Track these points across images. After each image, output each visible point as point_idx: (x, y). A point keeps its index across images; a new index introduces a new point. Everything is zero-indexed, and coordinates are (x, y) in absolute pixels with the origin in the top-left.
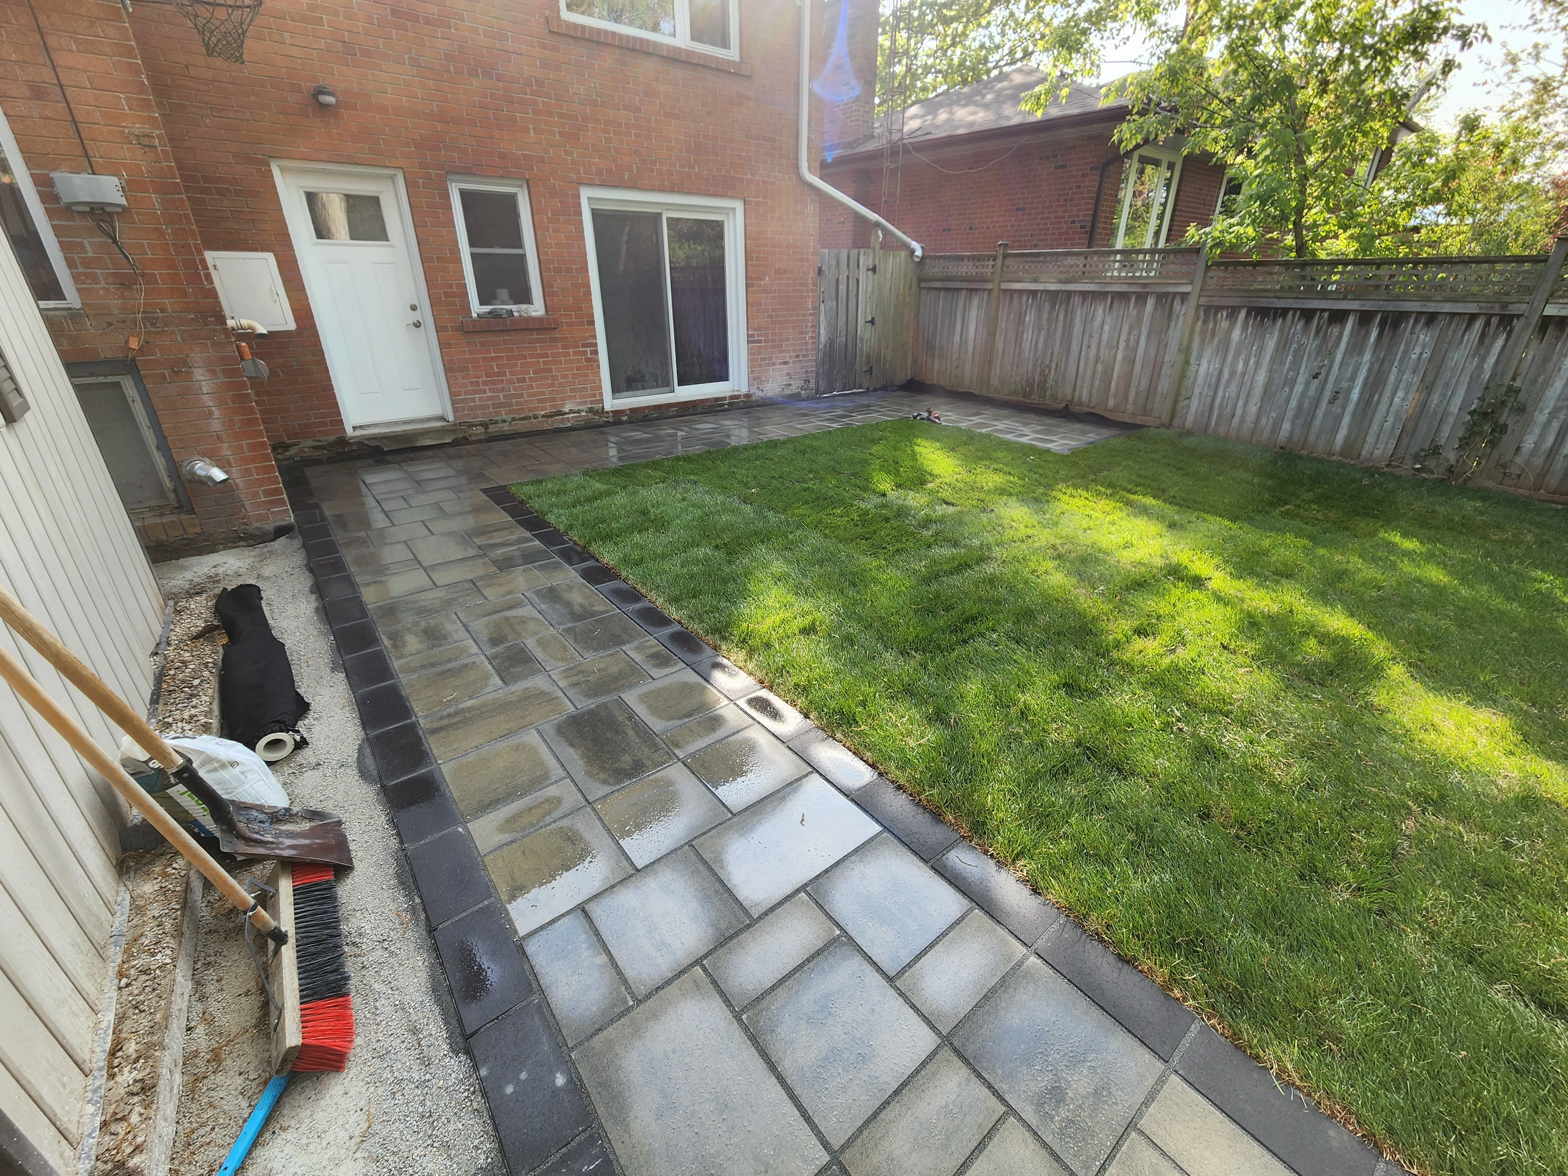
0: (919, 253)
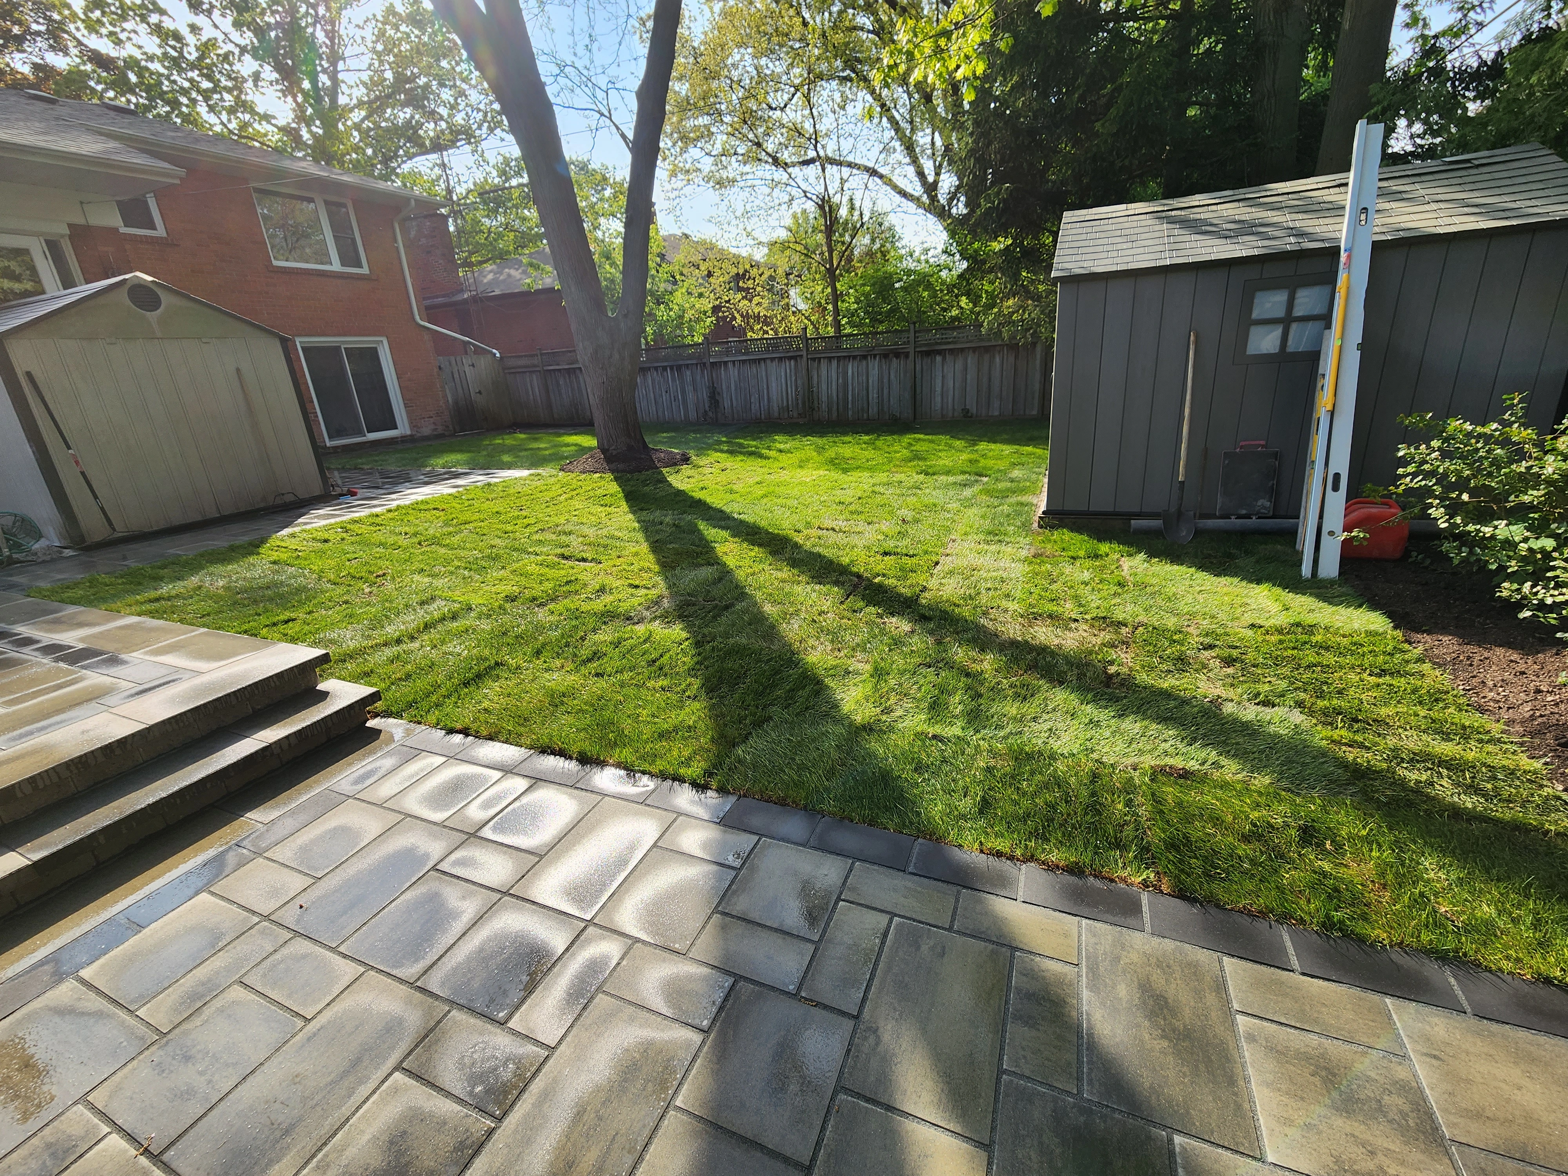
0: (498, 355)
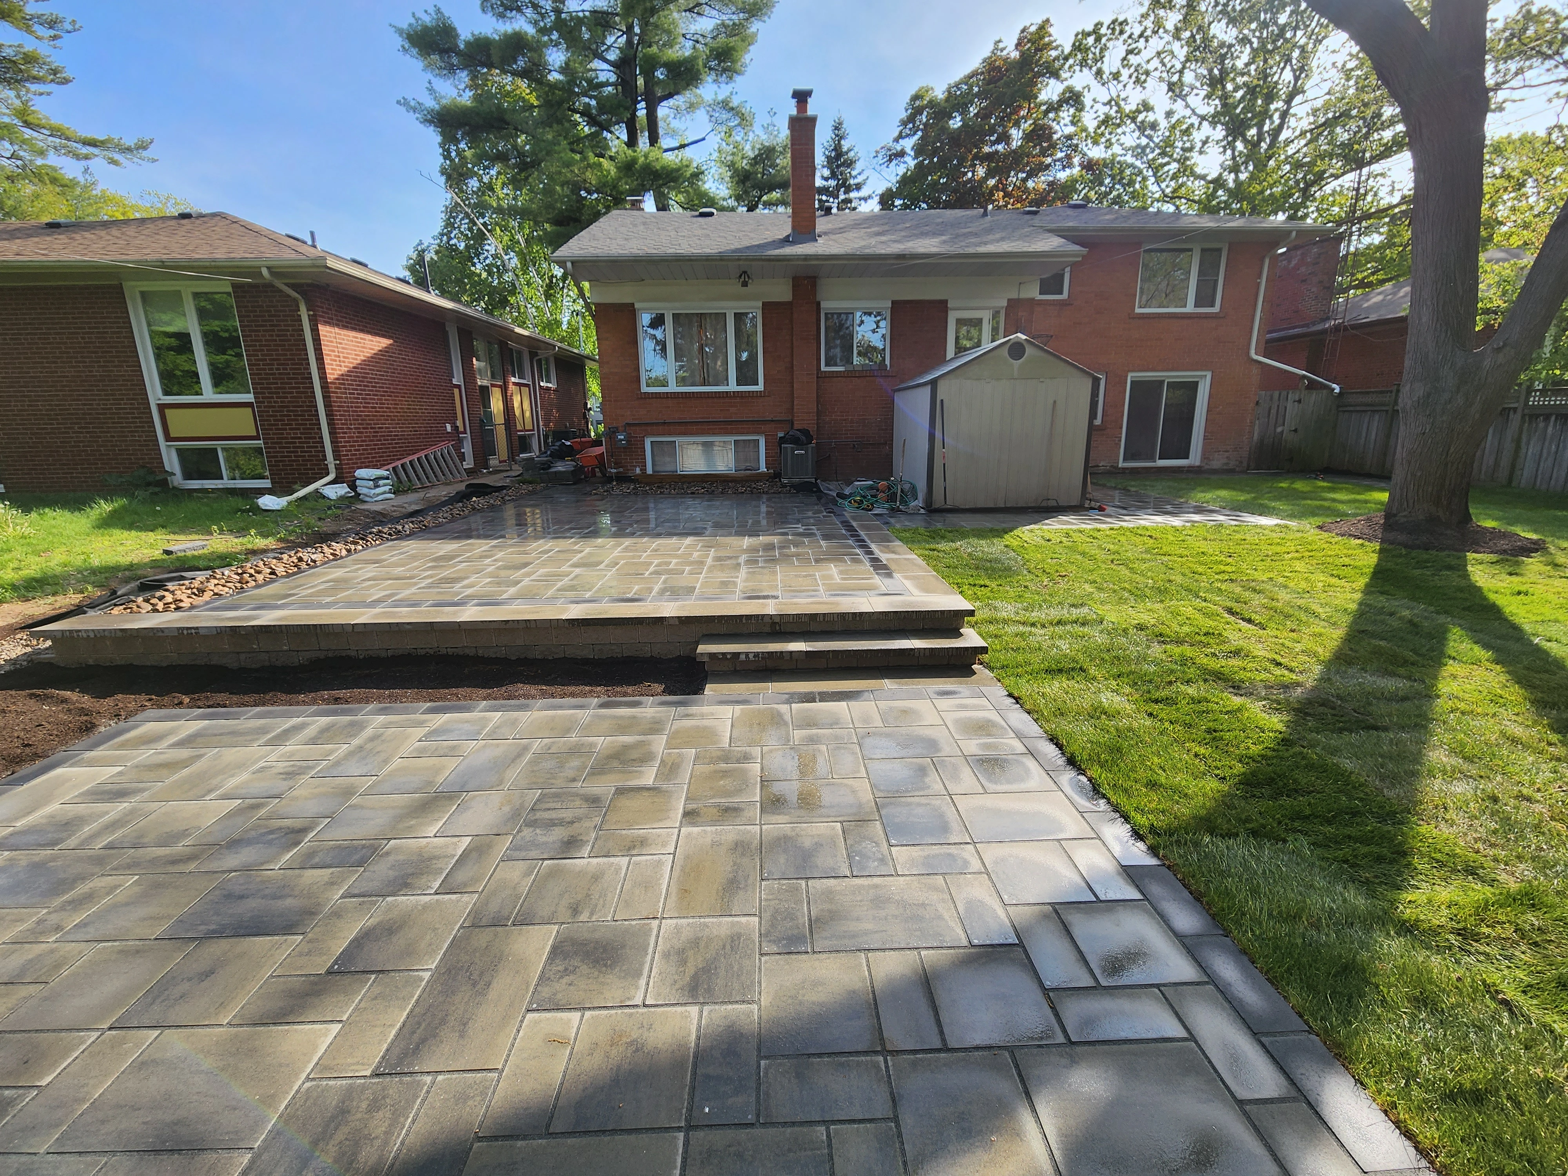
0: (1337, 390)
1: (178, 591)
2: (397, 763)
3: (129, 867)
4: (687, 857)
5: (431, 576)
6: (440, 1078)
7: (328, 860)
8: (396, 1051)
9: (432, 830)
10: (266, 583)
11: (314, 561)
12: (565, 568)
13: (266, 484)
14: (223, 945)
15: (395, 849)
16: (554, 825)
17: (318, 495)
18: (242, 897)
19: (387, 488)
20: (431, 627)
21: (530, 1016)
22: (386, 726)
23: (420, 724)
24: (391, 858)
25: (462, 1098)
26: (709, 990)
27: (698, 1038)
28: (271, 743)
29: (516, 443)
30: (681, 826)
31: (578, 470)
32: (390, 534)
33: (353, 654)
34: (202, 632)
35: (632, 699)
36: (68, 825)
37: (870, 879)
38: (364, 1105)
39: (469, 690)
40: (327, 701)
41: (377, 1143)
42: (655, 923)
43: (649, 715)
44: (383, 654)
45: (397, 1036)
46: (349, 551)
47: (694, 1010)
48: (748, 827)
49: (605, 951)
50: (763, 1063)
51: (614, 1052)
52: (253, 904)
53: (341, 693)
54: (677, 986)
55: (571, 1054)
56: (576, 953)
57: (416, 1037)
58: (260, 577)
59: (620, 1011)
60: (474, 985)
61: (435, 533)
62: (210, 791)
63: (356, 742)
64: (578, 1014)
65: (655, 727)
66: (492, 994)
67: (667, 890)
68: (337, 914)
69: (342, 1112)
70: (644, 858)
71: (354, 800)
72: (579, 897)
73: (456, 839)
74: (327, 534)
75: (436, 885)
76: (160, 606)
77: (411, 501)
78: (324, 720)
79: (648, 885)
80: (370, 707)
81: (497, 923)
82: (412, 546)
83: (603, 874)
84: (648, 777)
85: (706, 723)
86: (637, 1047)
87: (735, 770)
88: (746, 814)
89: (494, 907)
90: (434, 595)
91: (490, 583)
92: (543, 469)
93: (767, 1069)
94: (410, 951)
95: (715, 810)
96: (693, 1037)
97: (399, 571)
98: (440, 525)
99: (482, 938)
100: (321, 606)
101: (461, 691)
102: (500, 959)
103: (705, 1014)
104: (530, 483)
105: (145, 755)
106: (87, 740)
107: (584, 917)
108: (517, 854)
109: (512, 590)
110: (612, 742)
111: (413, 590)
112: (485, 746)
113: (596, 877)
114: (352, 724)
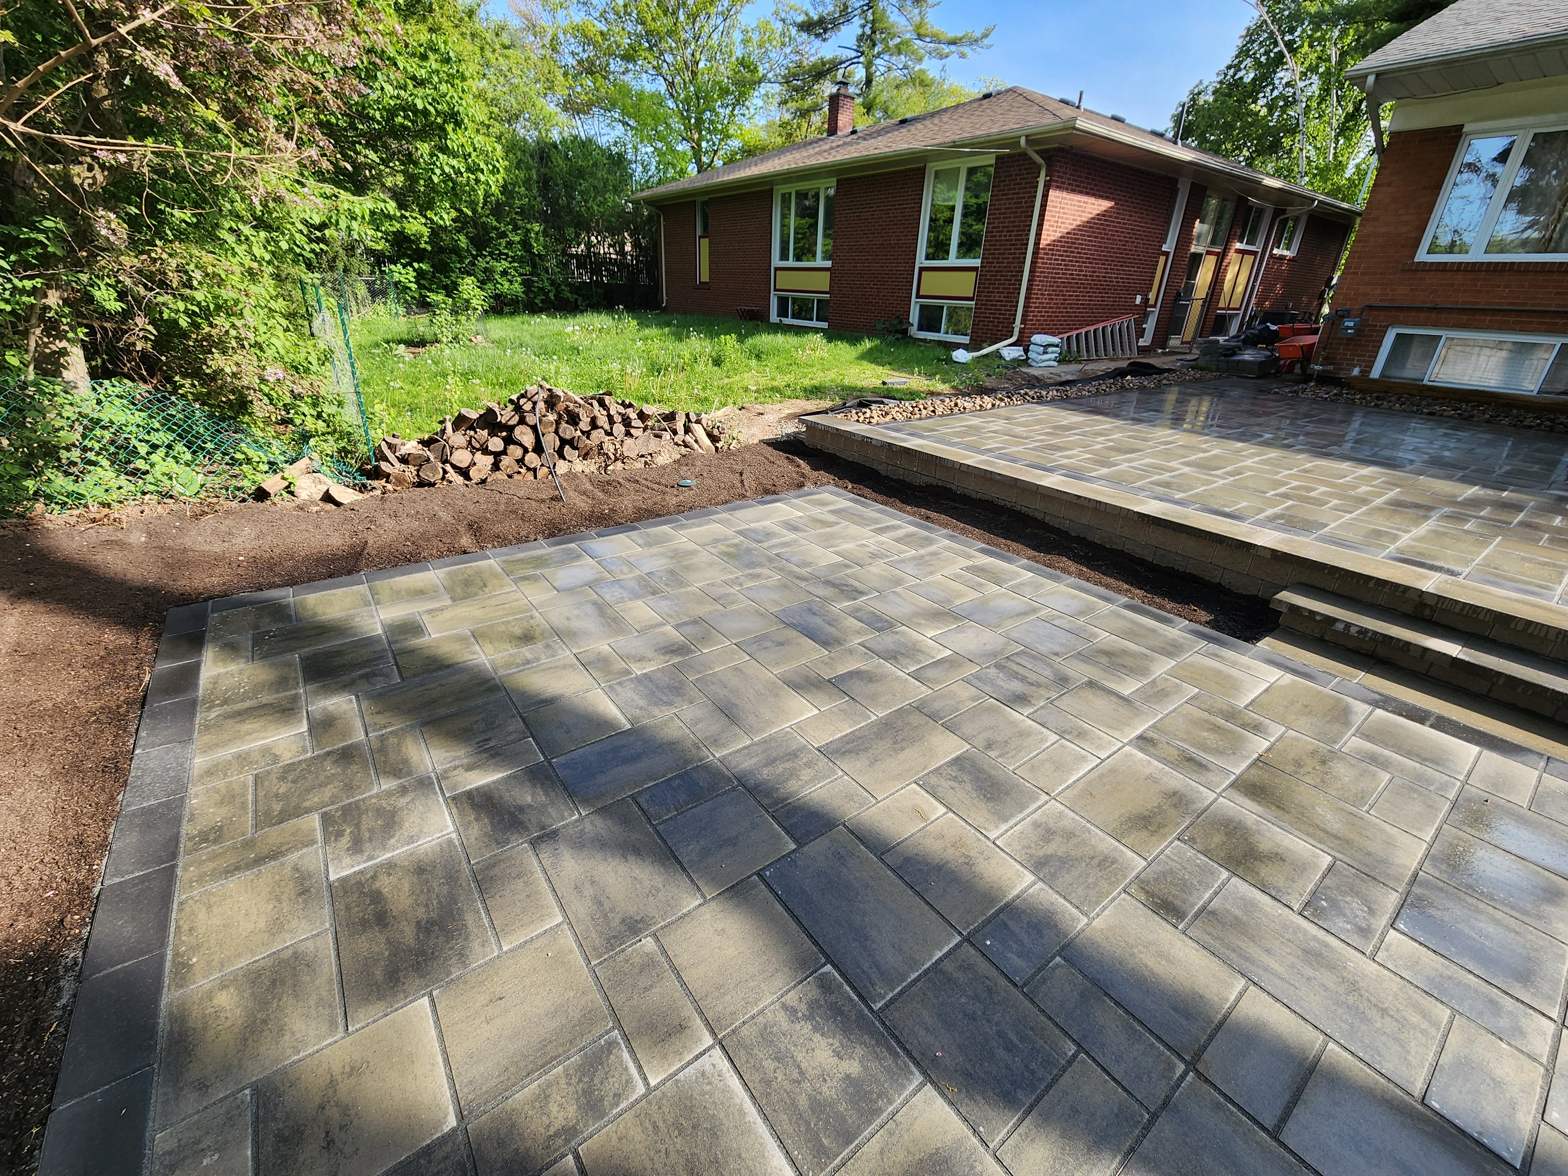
1: (875, 411)
2: (938, 577)
3: (780, 570)
4: (1113, 771)
5: (1042, 441)
6: (846, 777)
7: (864, 618)
8: (834, 746)
9: (931, 633)
10: (927, 418)
11: (964, 408)
12: (1174, 464)
13: (965, 340)
14: (792, 633)
15: (903, 633)
16: (1017, 678)
17: (998, 354)
18: (814, 614)
19: (1053, 356)
20: (1015, 483)
21: (914, 786)
22: (946, 549)
23: (969, 557)
24: (897, 637)
25: (850, 797)
26: (1053, 876)
27: (1018, 897)
28: (875, 531)
29: (1210, 323)
30: (1127, 744)
31: (1272, 361)
32: (1033, 398)
33: (954, 488)
34: (874, 442)
35: (1165, 614)
36: (769, 535)
37: (1323, 932)
38: (805, 760)
39: (1020, 546)
40: (921, 517)
41: (800, 783)
42: (1045, 798)
43: (1170, 636)
44: (974, 496)
45: (840, 739)
46: (993, 405)
47: (1029, 878)
48: (1202, 788)
49: (991, 786)
50: (1058, 959)
51: (951, 851)
52: (818, 621)
53: (933, 515)
54: (1028, 851)
55: (924, 828)
56: (970, 773)
57: (848, 746)
58: (924, 412)
59: (973, 831)
60: (895, 743)
61: (1072, 403)
62: (832, 546)
63: (922, 552)
64: (944, 810)
65: (1171, 650)
66: (902, 756)
67: (1075, 782)
68: (851, 652)
69: (794, 755)
70: (1073, 746)
71: (899, 589)
72: (999, 739)
73: (941, 648)
74: (986, 389)
75: (912, 669)
76: (861, 420)
77: (1069, 371)
78: (912, 529)
79: (1060, 767)
80: (945, 531)
81: (933, 717)
82: (1044, 411)
83: (1029, 735)
84: (1129, 687)
85: (1234, 672)
86: (969, 863)
87: (1231, 732)
88: (1210, 776)
89: (937, 705)
90: (1033, 458)
91: (1088, 459)
92: (1225, 355)
93: (1058, 965)
94: (873, 698)
95: (1176, 753)
96: (1015, 892)
97: (1020, 430)
98: (1082, 397)
99: (916, 719)
100: (949, 444)
101: (1014, 545)
102: (920, 740)
103: (1036, 887)
104: (1202, 369)
105: (816, 512)
106: (797, 492)
107: (993, 754)
108: (975, 682)
109: (1104, 471)
110: (1114, 642)
111: (1020, 448)
112: (1004, 594)
113: (1024, 734)
114: (926, 539)
